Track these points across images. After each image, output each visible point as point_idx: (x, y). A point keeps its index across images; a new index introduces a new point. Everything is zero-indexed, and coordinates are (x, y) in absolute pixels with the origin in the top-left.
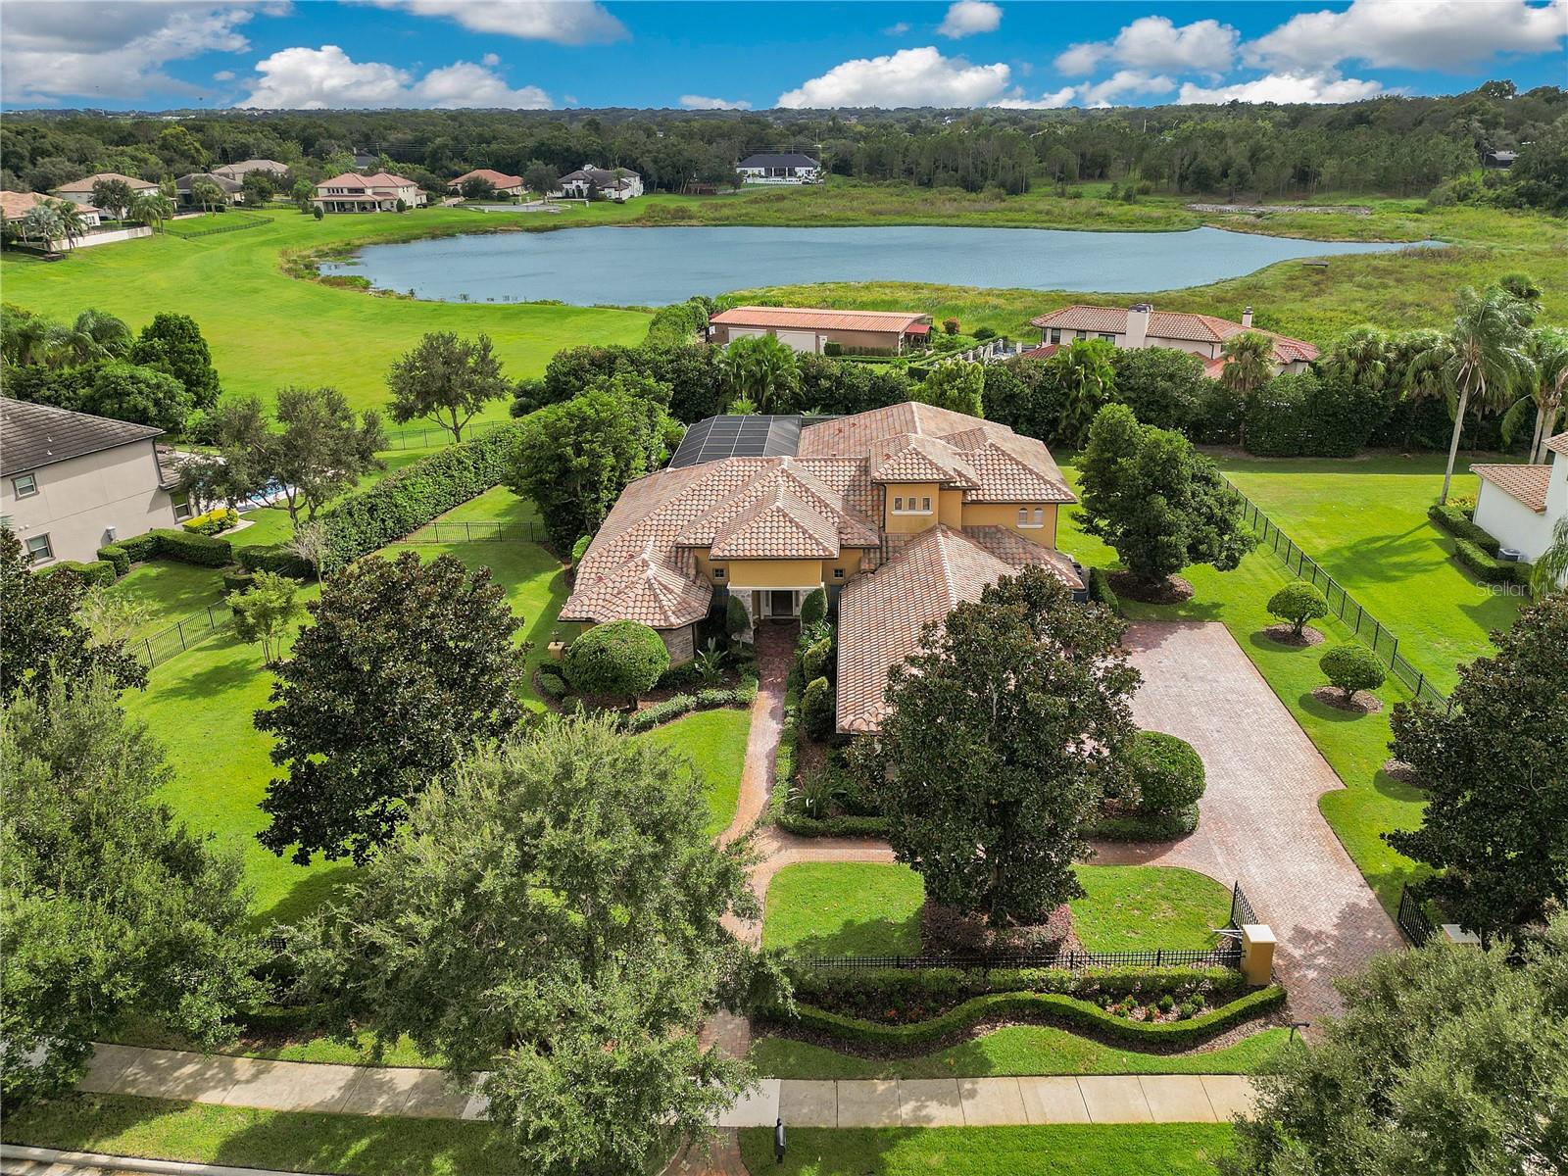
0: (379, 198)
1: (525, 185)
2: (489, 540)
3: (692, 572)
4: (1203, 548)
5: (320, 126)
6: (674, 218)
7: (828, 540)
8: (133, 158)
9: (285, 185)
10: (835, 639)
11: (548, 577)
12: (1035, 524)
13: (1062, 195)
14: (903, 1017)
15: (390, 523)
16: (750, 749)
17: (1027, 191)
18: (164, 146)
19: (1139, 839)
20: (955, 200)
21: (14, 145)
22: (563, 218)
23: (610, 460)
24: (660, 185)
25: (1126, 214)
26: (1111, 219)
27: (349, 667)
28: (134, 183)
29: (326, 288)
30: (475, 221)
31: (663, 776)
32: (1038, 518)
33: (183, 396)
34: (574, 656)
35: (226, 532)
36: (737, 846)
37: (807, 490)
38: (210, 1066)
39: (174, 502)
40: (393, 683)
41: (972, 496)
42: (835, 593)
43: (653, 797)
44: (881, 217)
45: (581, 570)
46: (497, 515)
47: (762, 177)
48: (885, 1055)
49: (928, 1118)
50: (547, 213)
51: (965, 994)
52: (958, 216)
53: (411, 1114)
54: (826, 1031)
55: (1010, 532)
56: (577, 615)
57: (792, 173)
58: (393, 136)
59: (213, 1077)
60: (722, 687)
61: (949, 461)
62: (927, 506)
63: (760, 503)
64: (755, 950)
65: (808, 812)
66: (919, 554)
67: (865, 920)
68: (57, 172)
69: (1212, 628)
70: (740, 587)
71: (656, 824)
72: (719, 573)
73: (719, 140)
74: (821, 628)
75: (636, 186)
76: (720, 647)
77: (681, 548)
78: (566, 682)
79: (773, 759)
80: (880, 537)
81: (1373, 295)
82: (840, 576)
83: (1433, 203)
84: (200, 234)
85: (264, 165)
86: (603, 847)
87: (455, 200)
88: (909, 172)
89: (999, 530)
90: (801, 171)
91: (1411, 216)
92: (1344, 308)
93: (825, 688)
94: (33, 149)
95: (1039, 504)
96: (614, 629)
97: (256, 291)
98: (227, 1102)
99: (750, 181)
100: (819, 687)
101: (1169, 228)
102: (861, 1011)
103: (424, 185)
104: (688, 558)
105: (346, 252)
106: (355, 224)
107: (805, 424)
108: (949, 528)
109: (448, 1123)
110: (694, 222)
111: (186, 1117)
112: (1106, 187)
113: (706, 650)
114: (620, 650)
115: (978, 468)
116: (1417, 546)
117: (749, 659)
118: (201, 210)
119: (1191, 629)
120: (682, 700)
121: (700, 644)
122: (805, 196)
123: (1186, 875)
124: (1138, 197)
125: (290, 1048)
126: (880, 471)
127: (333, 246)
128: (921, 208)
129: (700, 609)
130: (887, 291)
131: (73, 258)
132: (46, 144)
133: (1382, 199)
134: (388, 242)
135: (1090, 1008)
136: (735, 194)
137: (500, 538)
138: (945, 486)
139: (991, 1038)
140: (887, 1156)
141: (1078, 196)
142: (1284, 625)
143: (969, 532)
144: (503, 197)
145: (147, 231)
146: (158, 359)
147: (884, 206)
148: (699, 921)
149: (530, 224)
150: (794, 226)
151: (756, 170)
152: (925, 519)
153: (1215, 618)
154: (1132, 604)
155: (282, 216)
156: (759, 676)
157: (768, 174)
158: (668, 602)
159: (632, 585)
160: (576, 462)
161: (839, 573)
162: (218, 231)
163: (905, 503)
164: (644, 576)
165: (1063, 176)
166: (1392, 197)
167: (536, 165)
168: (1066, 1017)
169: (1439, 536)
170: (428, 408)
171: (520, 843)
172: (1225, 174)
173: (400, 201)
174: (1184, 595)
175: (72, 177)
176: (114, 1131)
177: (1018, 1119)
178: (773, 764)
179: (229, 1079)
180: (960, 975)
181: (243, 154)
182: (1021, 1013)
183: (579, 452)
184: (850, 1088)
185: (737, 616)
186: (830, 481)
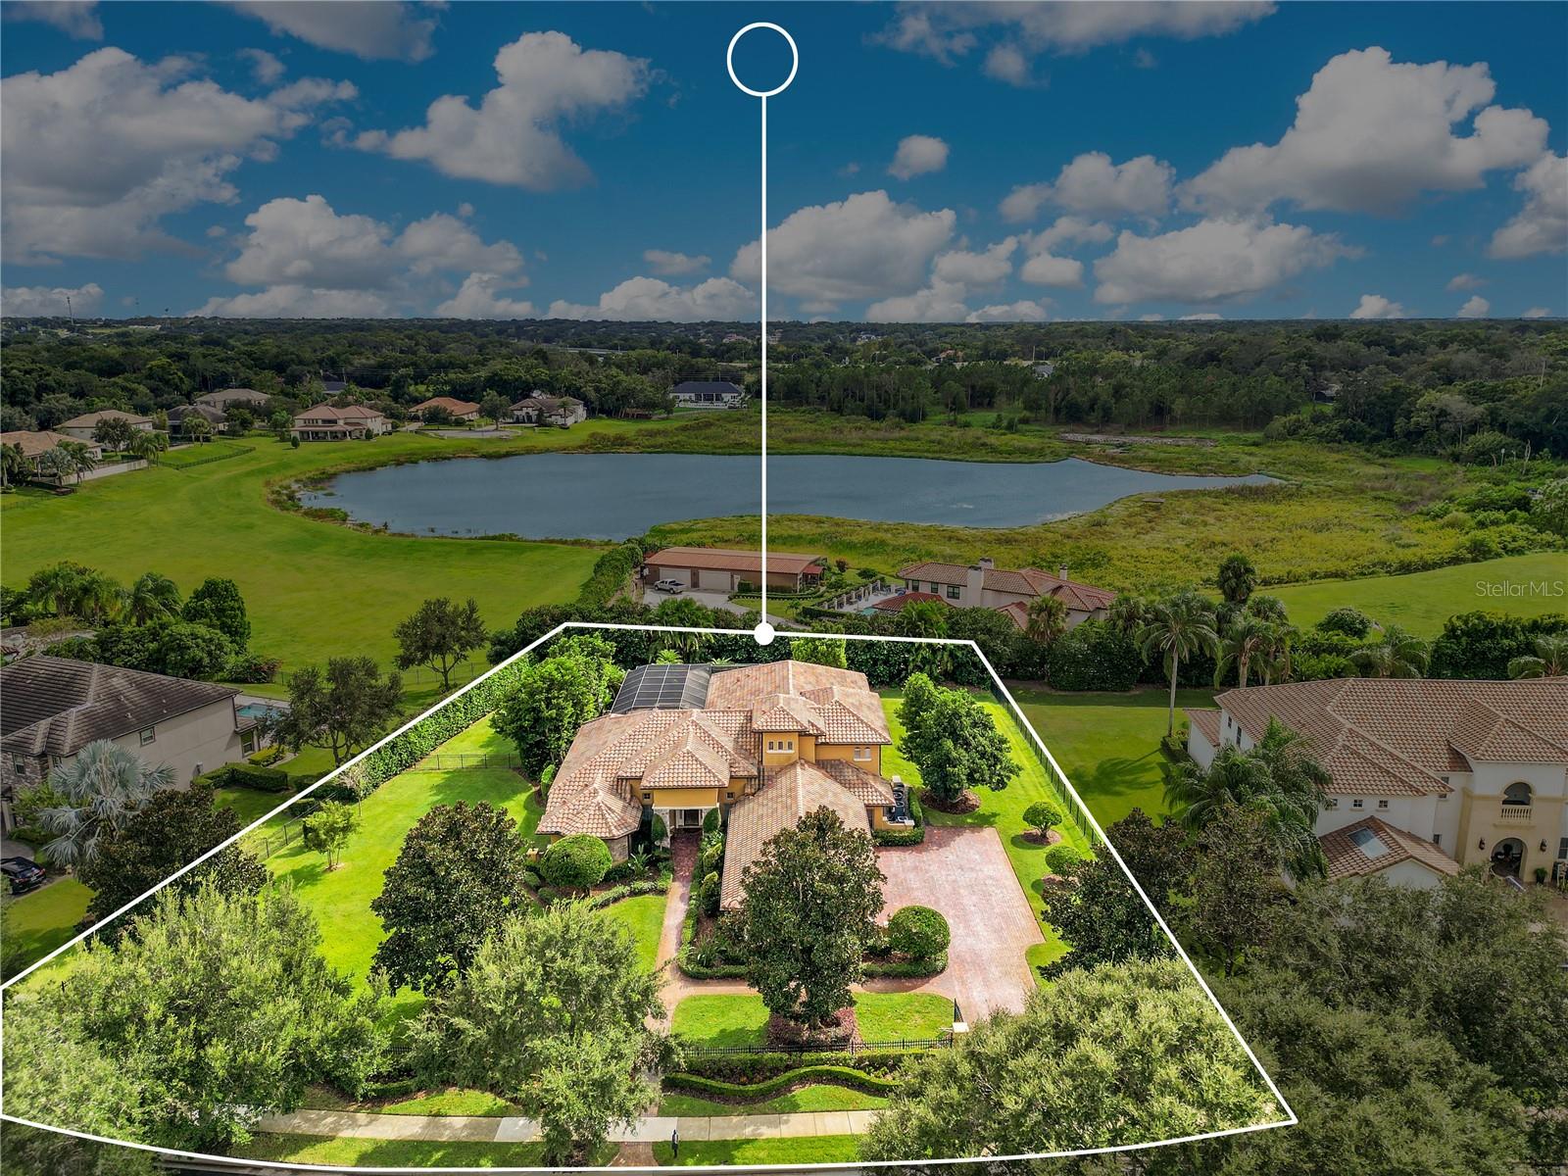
0: (350, 428)
1: (480, 412)
2: (476, 768)
3: (628, 796)
4: (977, 776)
5: (292, 353)
6: (613, 444)
7: (721, 772)
8: (124, 389)
9: (263, 412)
10: (724, 845)
11: (523, 797)
12: (865, 758)
13: (953, 423)
14: (751, 1081)
15: (405, 756)
16: (666, 923)
17: (924, 419)
18: (150, 377)
19: (908, 976)
20: (860, 428)
21: (23, 383)
22: (512, 444)
23: (570, 710)
24: (602, 411)
25: (1006, 444)
26: (994, 450)
27: (432, 872)
28: (132, 419)
29: (310, 522)
30: (435, 448)
31: (614, 934)
32: (867, 755)
33: (228, 646)
34: (548, 860)
35: (279, 763)
36: (654, 976)
37: (709, 736)
38: (342, 1118)
39: (244, 741)
40: (457, 882)
41: (822, 740)
42: (727, 809)
43: (609, 944)
44: (795, 445)
45: (551, 796)
46: (481, 747)
47: (692, 402)
48: (739, 1103)
49: (761, 1134)
50: (500, 439)
51: (788, 1068)
52: (862, 445)
53: (464, 1140)
54: (705, 1090)
55: (848, 764)
56: (549, 829)
57: (719, 398)
58: (358, 361)
59: (345, 1123)
60: (648, 879)
61: (805, 714)
62: (790, 747)
63: (677, 745)
64: (663, 1035)
65: (700, 963)
66: (784, 781)
67: (733, 1029)
68: (61, 407)
69: (988, 833)
70: (662, 807)
71: (610, 960)
72: (647, 796)
73: (654, 369)
74: (717, 835)
75: (581, 411)
76: (647, 851)
77: (620, 779)
78: (540, 876)
79: (682, 927)
80: (759, 769)
81: (1193, 534)
82: (731, 799)
83: (1268, 437)
84: (190, 465)
85: (243, 395)
86: (584, 970)
87: (415, 426)
88: (822, 398)
89: (841, 763)
90: (727, 397)
91: (1246, 448)
92: (1167, 546)
93: (716, 879)
94: (39, 386)
95: (868, 745)
96: (575, 841)
97: (250, 527)
98: (356, 1136)
99: (682, 405)
100: (711, 879)
101: (1040, 459)
102: (726, 1078)
103: (390, 414)
104: (628, 787)
105: (322, 480)
106: (328, 452)
107: (714, 671)
108: (807, 762)
109: (487, 1143)
110: (631, 449)
111: (334, 1144)
112: (991, 416)
113: (637, 853)
114: (579, 855)
115: (826, 718)
116: (1143, 768)
117: (666, 859)
118: (190, 440)
119: (973, 832)
120: (620, 889)
121: (633, 849)
122: (729, 422)
123: (933, 998)
124: (1020, 426)
125: (387, 1108)
126: (759, 723)
127: (311, 475)
128: (830, 436)
129: (634, 825)
130: (795, 525)
131: (81, 492)
132: (50, 381)
133: (1227, 431)
134: (358, 470)
135: (862, 1074)
136: (667, 419)
137: (486, 765)
138: (803, 734)
139: (800, 1093)
140: (735, 1153)
141: (967, 425)
142: (1035, 831)
143: (820, 764)
144: (459, 423)
145: (144, 463)
146: (206, 616)
147: (798, 435)
148: (632, 1020)
149: (484, 450)
150: (720, 454)
151: (687, 396)
152: (789, 756)
153: (991, 825)
154: (937, 813)
155: (264, 446)
156: (673, 871)
157: (698, 399)
158: (612, 819)
159: (586, 808)
160: (546, 714)
161: (730, 795)
162: (207, 461)
163: (776, 745)
164: (595, 801)
165: (955, 406)
166: (1234, 430)
167: (491, 395)
168: (846, 1080)
169: (1163, 760)
170: (426, 657)
171: (544, 966)
172: (1092, 408)
173: (368, 430)
174: (974, 807)
175: (75, 413)
176: (294, 1151)
177: (811, 1133)
178: (681, 933)
179: (354, 1124)
180: (785, 1056)
181: (222, 382)
182: (820, 1078)
183: (549, 705)
184: (717, 1121)
185: (659, 829)
186: (723, 729)
